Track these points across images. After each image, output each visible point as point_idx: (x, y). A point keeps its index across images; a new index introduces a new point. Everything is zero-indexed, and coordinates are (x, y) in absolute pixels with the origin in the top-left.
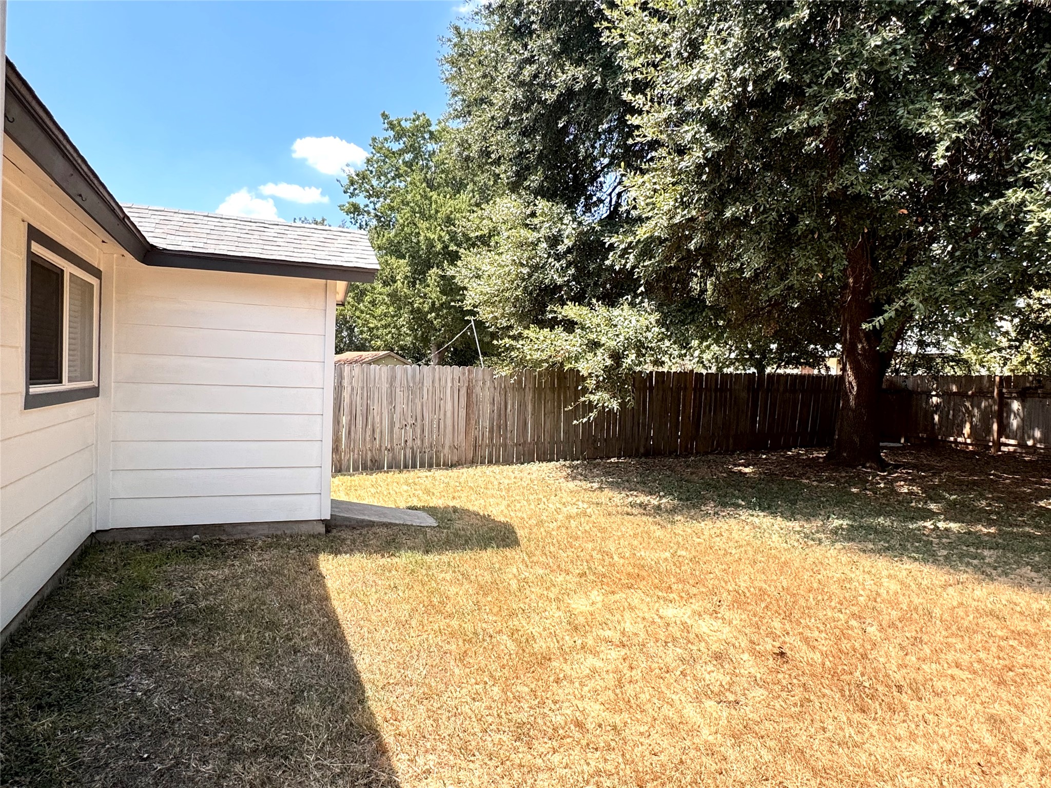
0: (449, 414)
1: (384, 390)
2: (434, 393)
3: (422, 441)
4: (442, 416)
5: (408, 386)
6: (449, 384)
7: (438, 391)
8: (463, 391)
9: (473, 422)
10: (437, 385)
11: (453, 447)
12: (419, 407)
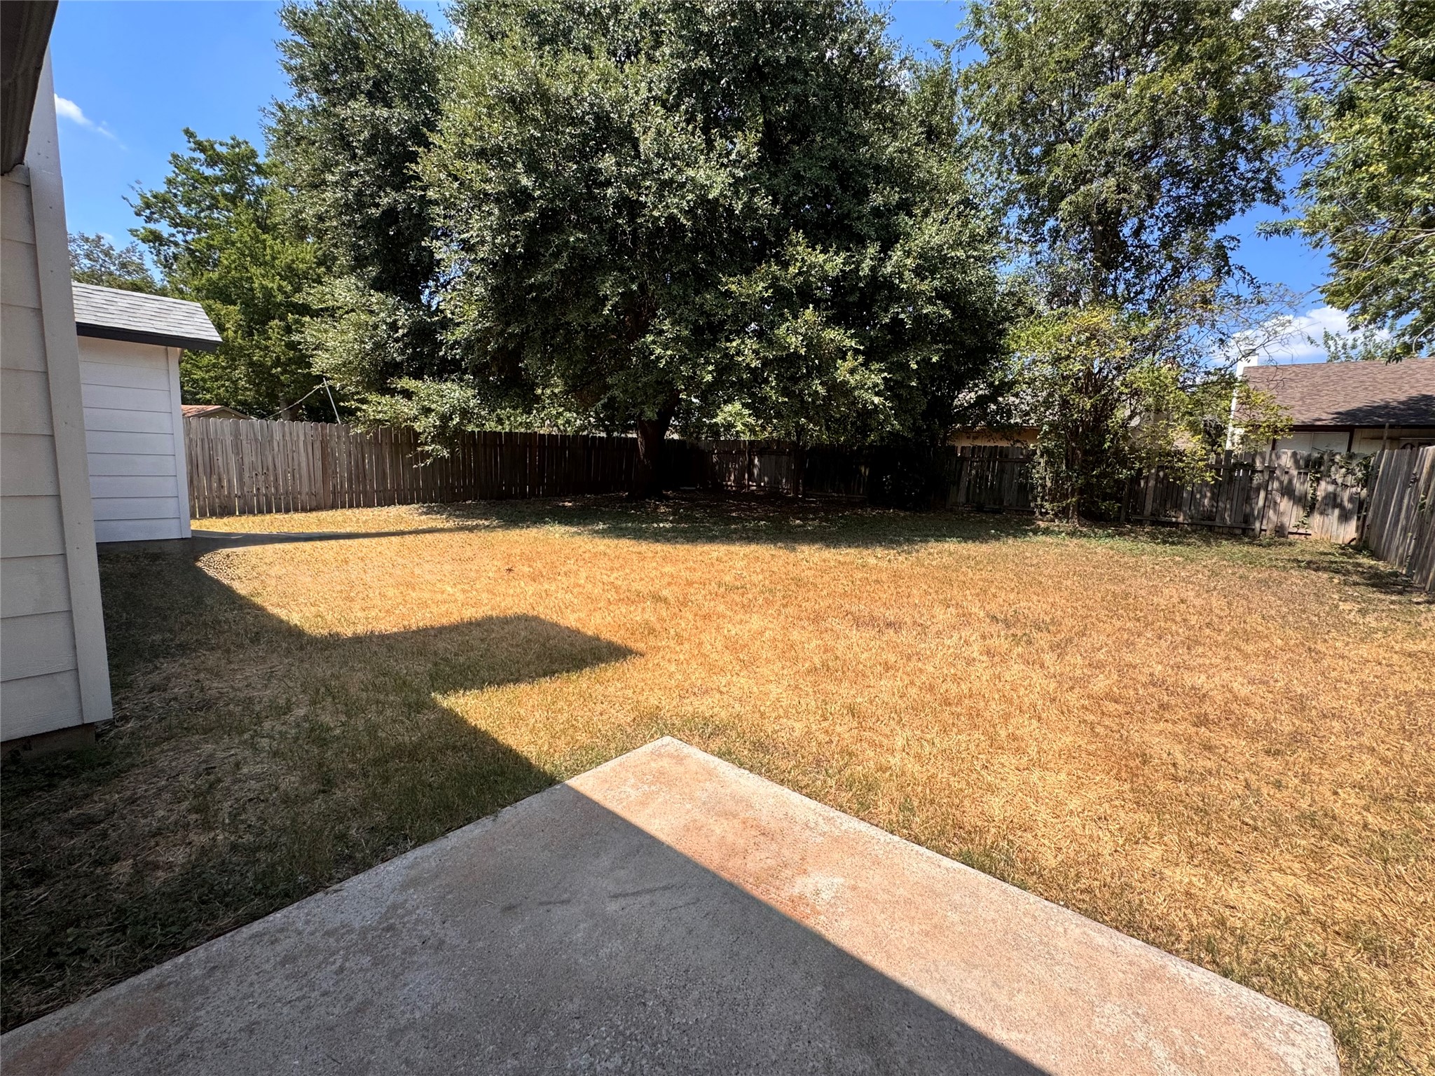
0: (304, 465)
1: (229, 442)
2: (285, 446)
3: (277, 489)
4: (296, 467)
5: (256, 440)
6: (302, 438)
7: (289, 444)
8: (318, 445)
9: (330, 471)
10: (288, 438)
11: (311, 494)
12: (270, 459)
